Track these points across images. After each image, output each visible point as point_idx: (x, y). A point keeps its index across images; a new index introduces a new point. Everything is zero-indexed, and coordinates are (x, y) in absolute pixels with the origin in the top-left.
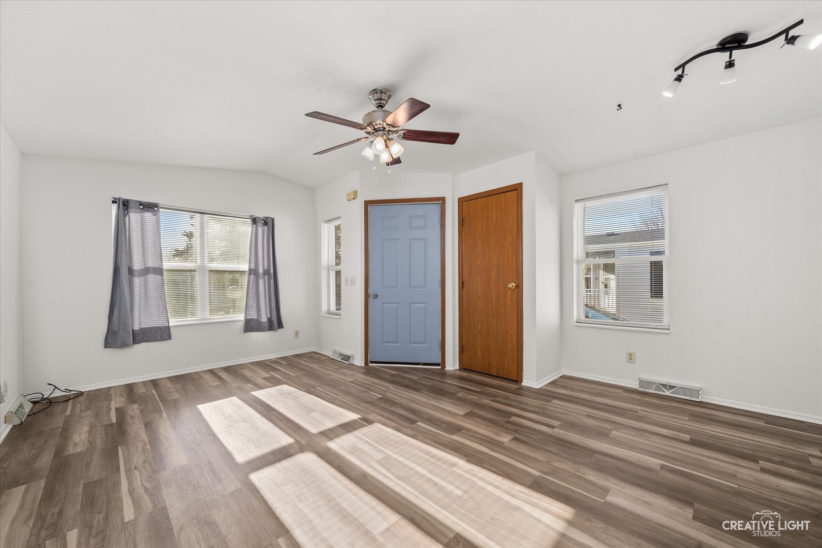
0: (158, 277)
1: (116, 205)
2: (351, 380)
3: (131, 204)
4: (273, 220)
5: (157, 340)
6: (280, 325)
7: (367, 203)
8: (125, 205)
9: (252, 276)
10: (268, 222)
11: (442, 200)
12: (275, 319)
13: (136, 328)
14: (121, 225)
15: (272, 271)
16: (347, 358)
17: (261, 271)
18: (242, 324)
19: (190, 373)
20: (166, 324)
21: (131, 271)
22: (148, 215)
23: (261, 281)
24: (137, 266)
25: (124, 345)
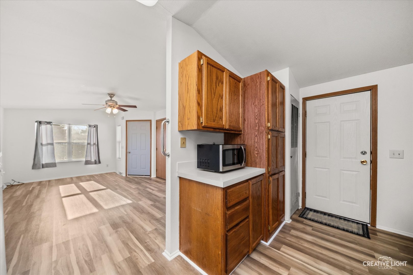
0: (52, 146)
1: (37, 123)
2: (114, 180)
3: (42, 122)
4: (97, 125)
5: (51, 167)
6: (100, 162)
7: (127, 121)
8: (40, 123)
9: (89, 146)
10: (96, 127)
11: (150, 121)
12: (97, 160)
13: (44, 163)
14: (39, 130)
15: (96, 144)
16: (121, 173)
17: (92, 143)
18: (84, 162)
19: (64, 178)
20: (55, 162)
21: (42, 144)
22: (49, 126)
23: (92, 147)
24: (44, 143)
25: (39, 168)
